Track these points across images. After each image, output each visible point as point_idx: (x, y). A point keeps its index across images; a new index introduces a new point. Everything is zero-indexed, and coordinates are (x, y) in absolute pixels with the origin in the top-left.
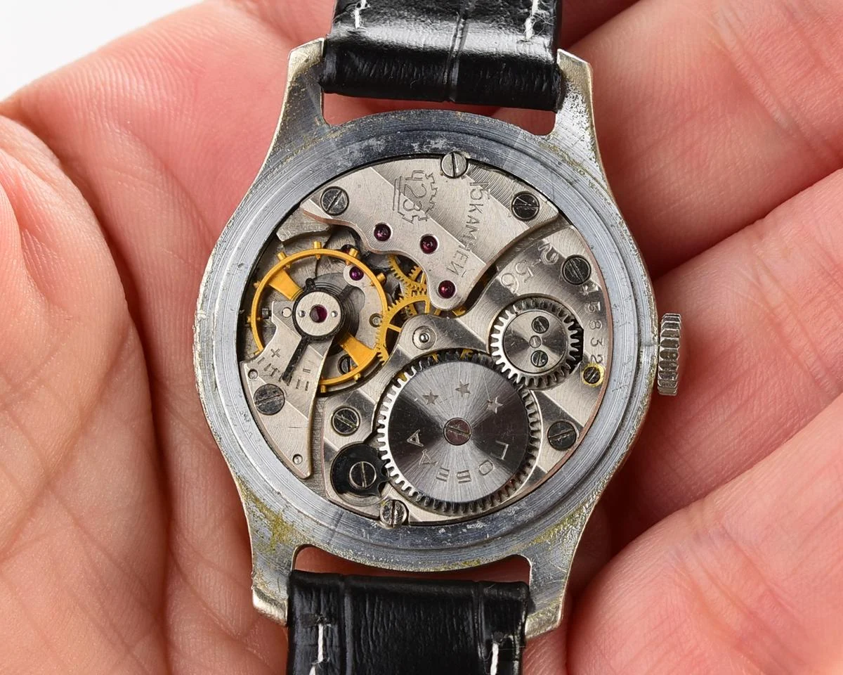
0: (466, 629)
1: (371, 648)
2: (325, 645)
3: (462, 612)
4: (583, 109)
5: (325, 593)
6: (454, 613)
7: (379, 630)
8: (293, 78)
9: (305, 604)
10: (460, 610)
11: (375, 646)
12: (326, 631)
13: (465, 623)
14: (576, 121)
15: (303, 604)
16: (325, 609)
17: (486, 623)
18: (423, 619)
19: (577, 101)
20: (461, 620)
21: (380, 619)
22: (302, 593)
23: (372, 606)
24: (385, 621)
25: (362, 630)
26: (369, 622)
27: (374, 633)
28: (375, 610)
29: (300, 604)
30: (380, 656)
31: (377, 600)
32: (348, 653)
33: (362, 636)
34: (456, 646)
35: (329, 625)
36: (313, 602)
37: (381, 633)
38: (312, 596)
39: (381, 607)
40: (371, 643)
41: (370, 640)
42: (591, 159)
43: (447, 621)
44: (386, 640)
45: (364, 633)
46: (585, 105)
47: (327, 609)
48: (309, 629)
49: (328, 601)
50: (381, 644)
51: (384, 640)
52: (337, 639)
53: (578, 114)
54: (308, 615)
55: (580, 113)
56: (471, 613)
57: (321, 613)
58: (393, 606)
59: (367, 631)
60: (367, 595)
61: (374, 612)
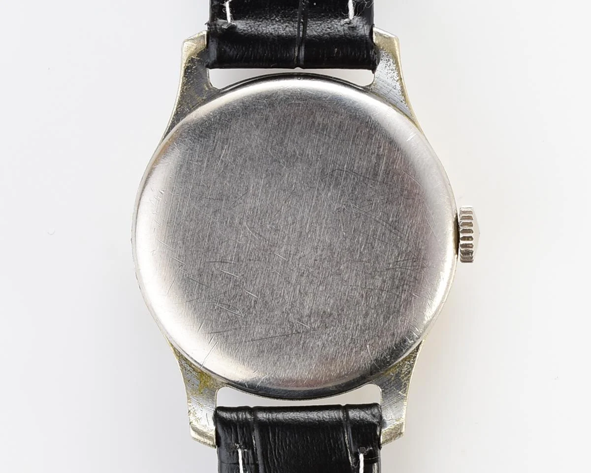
0: (340, 447)
1: (276, 464)
2: (244, 463)
3: (336, 435)
4: (394, 68)
5: (240, 428)
6: (331, 436)
7: (280, 451)
8: (187, 61)
9: (227, 436)
10: (334, 434)
11: (278, 462)
12: (244, 454)
13: (339, 443)
14: (390, 75)
15: (226, 436)
16: (241, 439)
17: (354, 442)
18: (309, 441)
19: (389, 62)
20: (337, 440)
21: (280, 443)
22: (225, 429)
23: (274, 435)
24: (283, 444)
25: (269, 452)
26: (273, 446)
27: (277, 454)
28: (276, 438)
29: (224, 437)
30: (283, 469)
31: (277, 431)
32: (260, 468)
33: (269, 456)
34: (334, 458)
35: (246, 450)
36: (232, 435)
37: (282, 453)
38: (231, 429)
39: (280, 435)
40: (275, 460)
41: (274, 458)
42: (402, 102)
43: (326, 442)
44: (286, 458)
45: (270, 454)
46: (395, 65)
47: (243, 439)
48: (232, 453)
49: (243, 433)
50: (282, 461)
51: (284, 458)
52: (252, 459)
53: (391, 71)
54: (230, 443)
55: (392, 70)
56: (342, 434)
57: (239, 442)
58: (288, 435)
59: (272, 452)
60: (270, 428)
61: (275, 439)
